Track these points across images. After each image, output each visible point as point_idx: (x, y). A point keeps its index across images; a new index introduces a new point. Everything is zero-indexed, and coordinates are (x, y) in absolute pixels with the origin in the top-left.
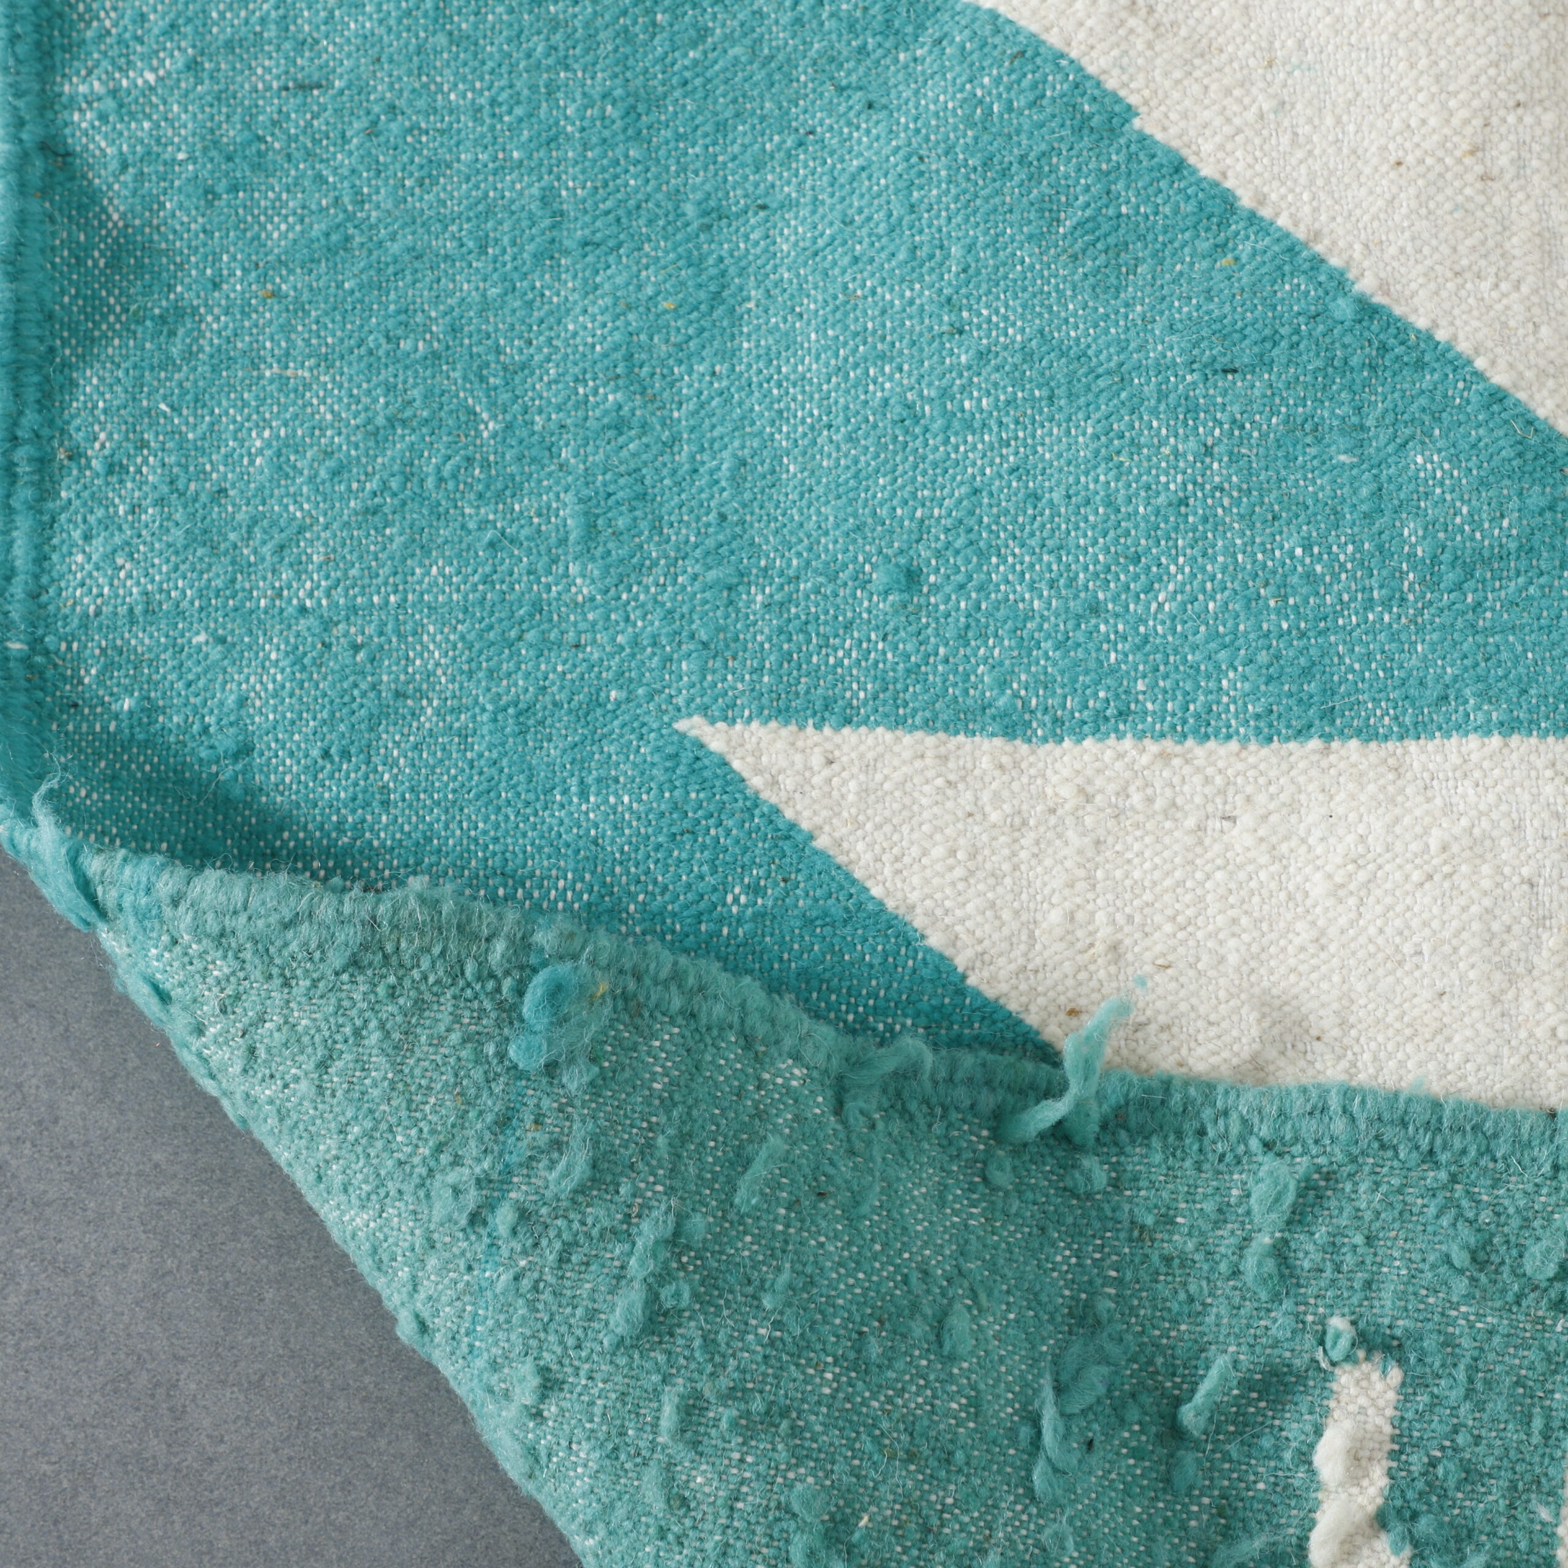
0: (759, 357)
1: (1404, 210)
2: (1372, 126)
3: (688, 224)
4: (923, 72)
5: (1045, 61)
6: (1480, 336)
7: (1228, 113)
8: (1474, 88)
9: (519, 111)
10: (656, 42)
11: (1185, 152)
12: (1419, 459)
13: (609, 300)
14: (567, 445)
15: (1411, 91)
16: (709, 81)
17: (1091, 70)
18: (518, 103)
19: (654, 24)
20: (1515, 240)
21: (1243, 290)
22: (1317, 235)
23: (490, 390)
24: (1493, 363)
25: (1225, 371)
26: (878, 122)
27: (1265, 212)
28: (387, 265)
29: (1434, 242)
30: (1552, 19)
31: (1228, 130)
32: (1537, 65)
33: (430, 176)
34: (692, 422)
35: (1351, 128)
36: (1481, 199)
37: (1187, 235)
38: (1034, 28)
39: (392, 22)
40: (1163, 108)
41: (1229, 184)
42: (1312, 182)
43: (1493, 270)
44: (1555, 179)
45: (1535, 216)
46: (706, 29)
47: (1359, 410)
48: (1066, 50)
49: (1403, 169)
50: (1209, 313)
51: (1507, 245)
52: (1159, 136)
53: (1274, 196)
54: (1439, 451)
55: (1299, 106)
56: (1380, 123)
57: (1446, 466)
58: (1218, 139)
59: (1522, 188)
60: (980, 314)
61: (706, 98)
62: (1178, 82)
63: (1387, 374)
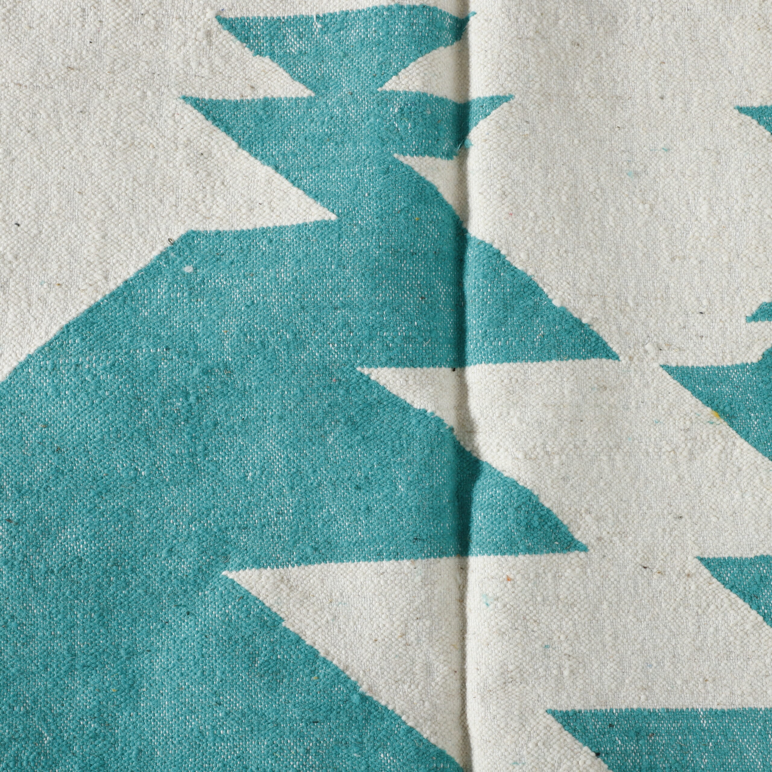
0: (147, 710)
1: (378, 658)
2: (366, 626)
3: (122, 657)
4: (208, 601)
5: (251, 601)
6: (403, 707)
7: (316, 620)
8: (402, 613)
9: (60, 617)
10: (111, 588)
11: (300, 635)
12: (382, 756)
13: (92, 688)
14: (76, 745)
15: (380, 614)
16: (130, 602)
17: (267, 604)
18: (60, 613)
19: (110, 580)
20: (417, 667)
21: (320, 691)
22: (347, 667)
23: (47, 724)
24: (408, 717)
25: (314, 722)
26: (191, 621)
27: (329, 658)
28: (10, 677)
29: (388, 670)
30: (429, 586)
31: (316, 627)
32: (424, 603)
33: (27, 642)
34: (122, 734)
35: (359, 627)
36: (405, 653)
37: (301, 667)
38: (247, 588)
39: (13, 584)
40: (293, 618)
41: (316, 647)
42: (345, 647)
43: (409, 680)
44: (431, 644)
45: (424, 658)
46: (129, 582)
47: (361, 737)
48: (258, 597)
49: (377, 642)
50: (308, 700)
51: (414, 670)
52: (291, 629)
53: (332, 652)
54: (389, 752)
55: (341, 618)
56: (369, 625)
57: (391, 758)
58: (312, 630)
59: (419, 648)
60: (226, 698)
61: (129, 608)
62: (298, 609)
63: (371, 722)
